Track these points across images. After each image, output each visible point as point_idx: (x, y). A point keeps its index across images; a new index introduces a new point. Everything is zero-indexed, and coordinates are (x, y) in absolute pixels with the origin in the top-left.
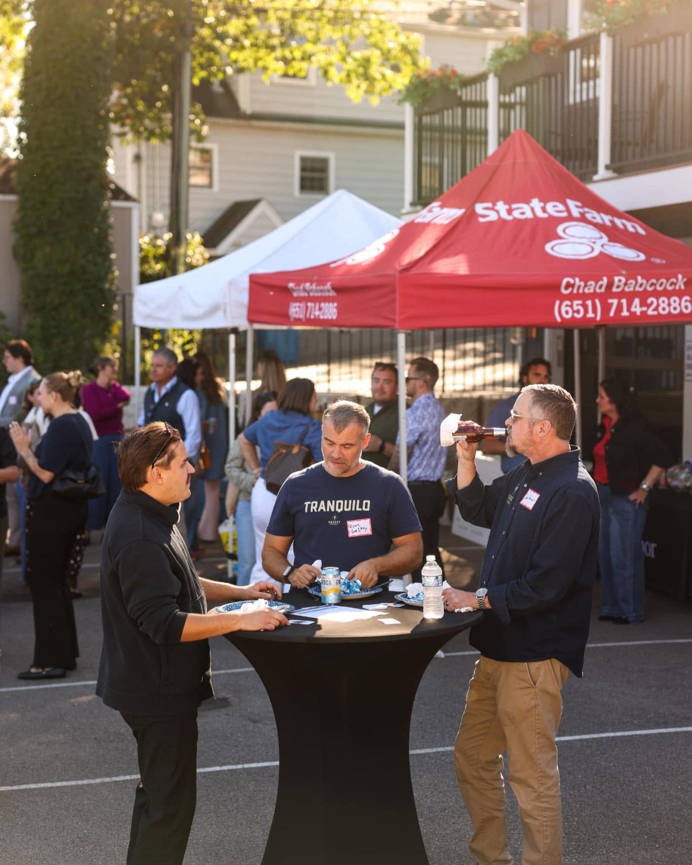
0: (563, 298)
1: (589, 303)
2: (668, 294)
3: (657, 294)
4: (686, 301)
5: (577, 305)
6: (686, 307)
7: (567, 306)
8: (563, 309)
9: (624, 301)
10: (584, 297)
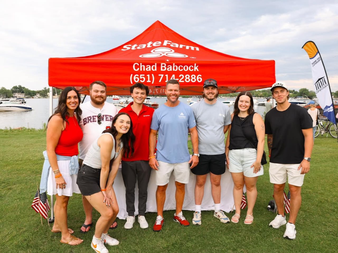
0: (134, 73)
1: (148, 76)
2: (190, 73)
3: (184, 73)
4: (199, 77)
5: (142, 76)
6: (199, 80)
7: (136, 76)
8: (135, 78)
9: (167, 76)
10: (146, 73)
